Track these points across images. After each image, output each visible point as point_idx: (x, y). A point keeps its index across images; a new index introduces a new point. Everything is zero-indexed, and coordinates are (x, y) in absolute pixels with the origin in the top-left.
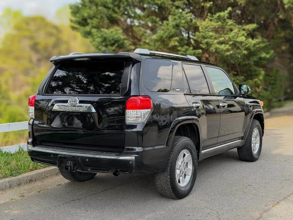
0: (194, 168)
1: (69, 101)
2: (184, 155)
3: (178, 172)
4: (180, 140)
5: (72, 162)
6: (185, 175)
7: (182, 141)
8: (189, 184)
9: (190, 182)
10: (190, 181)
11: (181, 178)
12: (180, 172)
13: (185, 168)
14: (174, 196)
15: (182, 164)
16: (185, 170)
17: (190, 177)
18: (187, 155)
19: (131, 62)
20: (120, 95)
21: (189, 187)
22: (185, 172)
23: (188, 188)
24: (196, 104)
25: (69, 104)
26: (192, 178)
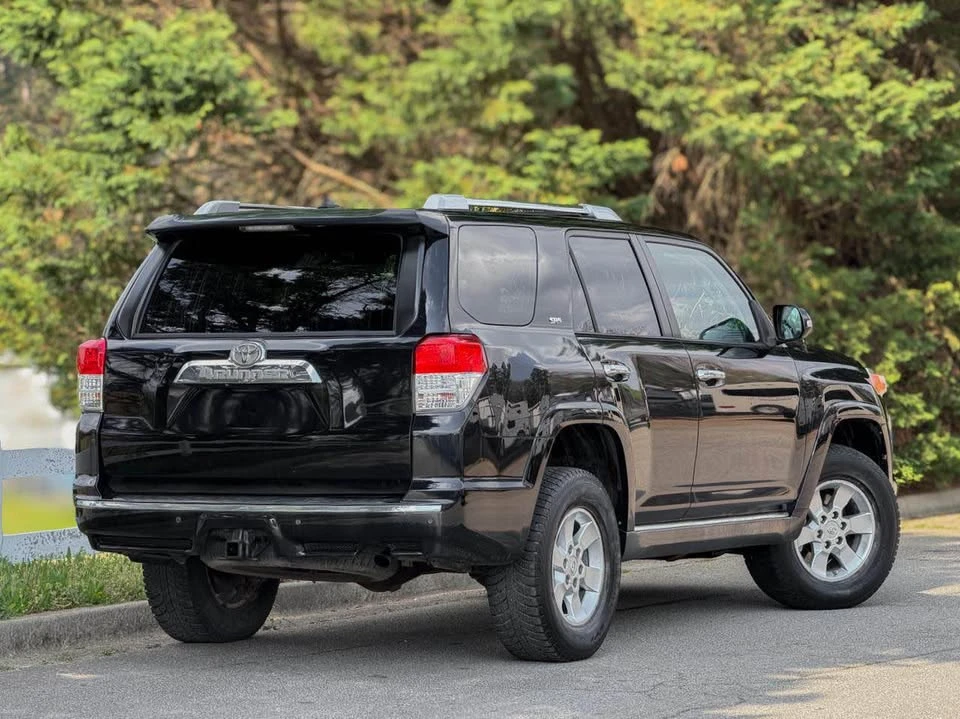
0: (608, 565)
1: (233, 353)
2: (577, 527)
3: (559, 578)
4: (561, 478)
5: (246, 533)
6: (582, 590)
7: (566, 482)
8: (595, 619)
9: (600, 611)
10: (597, 608)
11: (569, 598)
12: (568, 578)
13: (581, 567)
14: (552, 650)
15: (570, 553)
16: (580, 573)
17: (598, 594)
18: (584, 526)
19: (423, 238)
20: (394, 332)
21: (596, 625)
22: (582, 580)
23: (591, 630)
24: (613, 367)
25: (232, 361)
26: (604, 598)
